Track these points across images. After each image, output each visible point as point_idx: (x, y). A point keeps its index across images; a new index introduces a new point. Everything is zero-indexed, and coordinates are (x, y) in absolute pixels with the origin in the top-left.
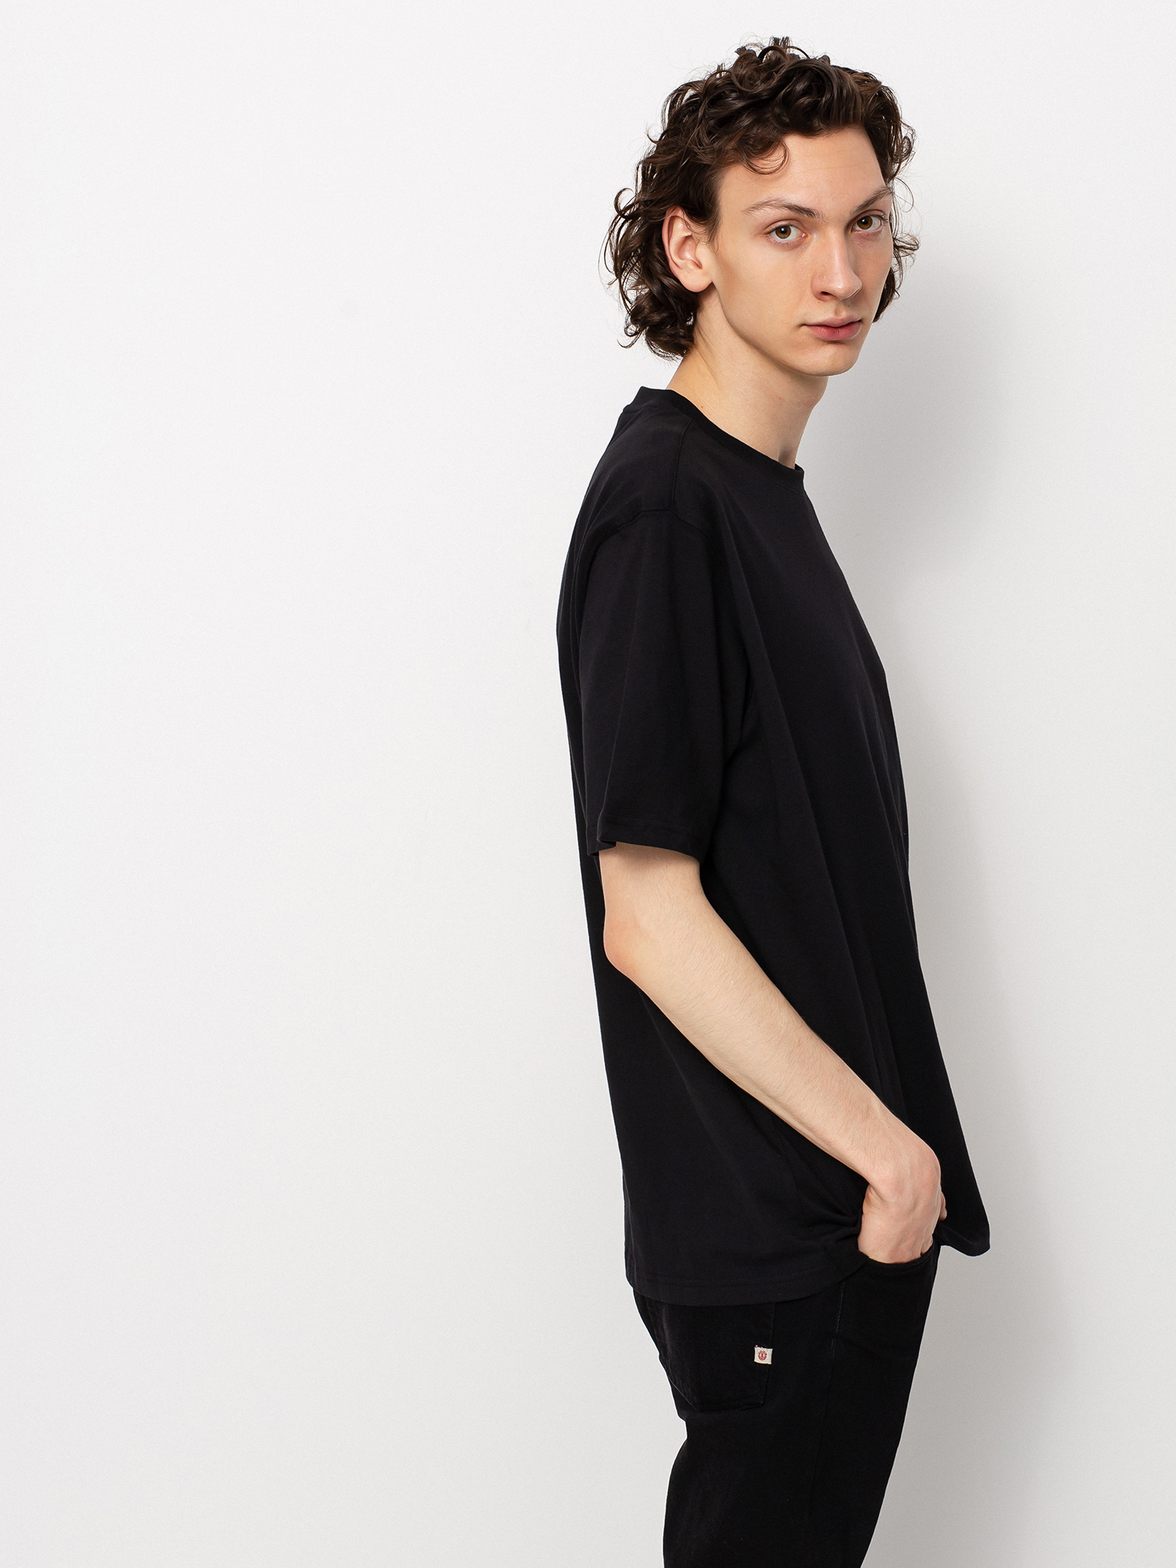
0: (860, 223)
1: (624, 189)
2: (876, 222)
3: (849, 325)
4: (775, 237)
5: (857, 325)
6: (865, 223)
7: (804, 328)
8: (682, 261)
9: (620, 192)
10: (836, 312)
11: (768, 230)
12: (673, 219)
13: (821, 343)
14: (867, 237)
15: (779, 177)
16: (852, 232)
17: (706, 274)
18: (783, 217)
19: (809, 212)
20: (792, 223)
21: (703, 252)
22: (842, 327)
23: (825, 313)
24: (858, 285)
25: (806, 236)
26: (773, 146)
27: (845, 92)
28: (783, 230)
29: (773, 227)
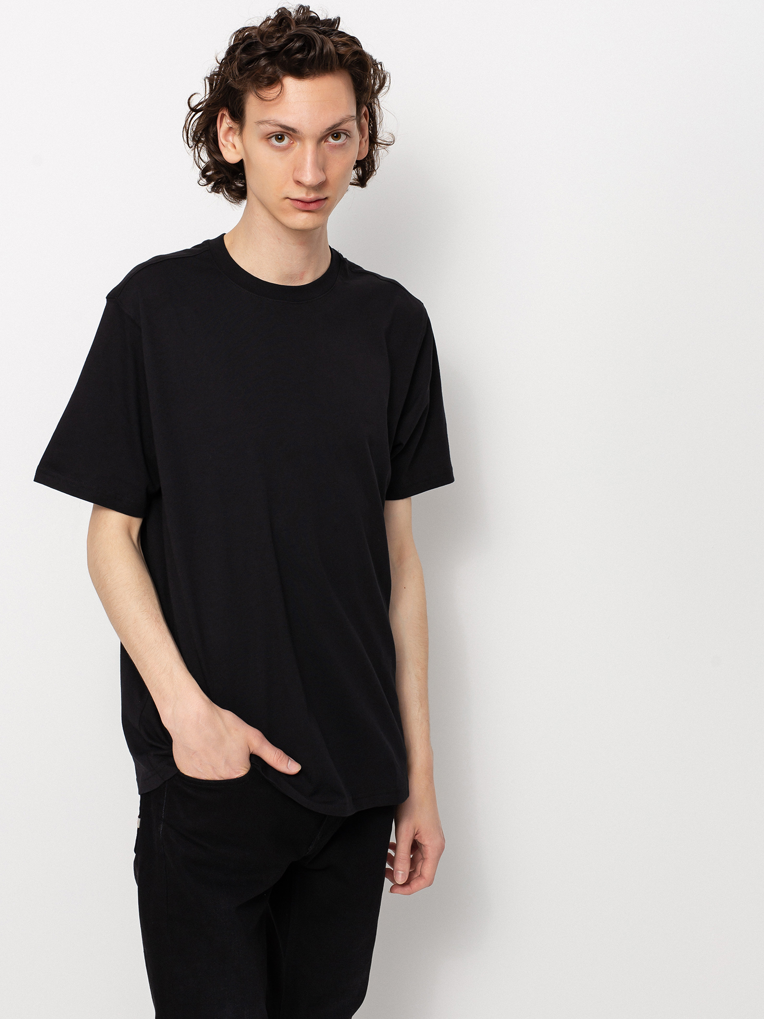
0: (333, 136)
1: (195, 94)
2: (343, 137)
3: (317, 201)
4: (274, 141)
5: (323, 201)
6: (336, 137)
7: (288, 201)
8: (227, 142)
9: (192, 95)
10: (307, 194)
11: (269, 136)
12: (223, 115)
13: (298, 211)
14: (335, 147)
15: (277, 104)
16: (325, 142)
17: (238, 153)
18: (278, 130)
19: (293, 130)
20: (284, 134)
21: (236, 140)
22: (311, 202)
23: (301, 194)
24: (322, 178)
25: (293, 143)
26: (276, 83)
27: (325, 51)
28: (280, 137)
29: (274, 134)
